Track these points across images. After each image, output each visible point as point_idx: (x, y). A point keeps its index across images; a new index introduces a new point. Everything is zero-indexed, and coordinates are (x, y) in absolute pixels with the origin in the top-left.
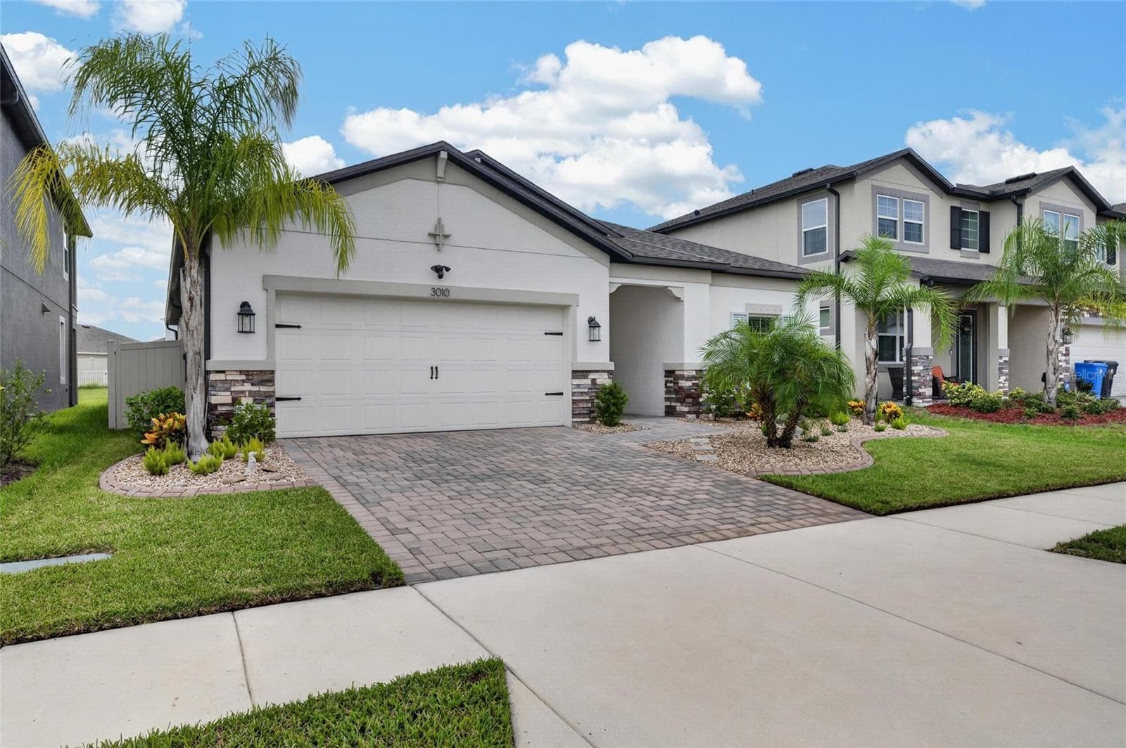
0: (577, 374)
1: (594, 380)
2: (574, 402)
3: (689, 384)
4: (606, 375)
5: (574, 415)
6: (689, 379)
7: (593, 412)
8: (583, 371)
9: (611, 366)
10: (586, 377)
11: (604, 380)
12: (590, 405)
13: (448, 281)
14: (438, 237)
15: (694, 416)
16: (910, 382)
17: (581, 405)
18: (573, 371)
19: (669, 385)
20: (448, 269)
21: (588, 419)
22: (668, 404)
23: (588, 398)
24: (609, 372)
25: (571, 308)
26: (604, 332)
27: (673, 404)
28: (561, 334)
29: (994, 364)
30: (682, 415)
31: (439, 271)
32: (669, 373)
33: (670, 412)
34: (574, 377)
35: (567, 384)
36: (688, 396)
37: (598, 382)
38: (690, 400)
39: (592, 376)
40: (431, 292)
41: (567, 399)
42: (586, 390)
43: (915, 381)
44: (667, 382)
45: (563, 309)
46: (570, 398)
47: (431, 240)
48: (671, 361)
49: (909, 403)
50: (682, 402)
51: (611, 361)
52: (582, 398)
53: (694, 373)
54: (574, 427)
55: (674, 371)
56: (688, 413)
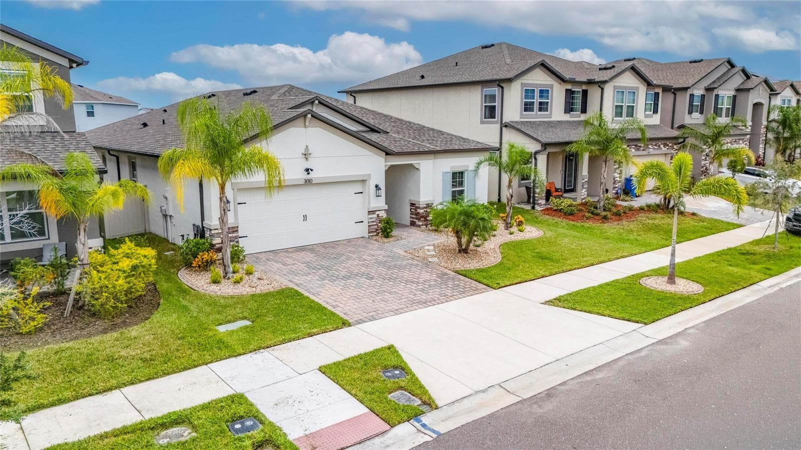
0: (370, 212)
1: (378, 215)
2: (369, 226)
3: (422, 211)
4: (383, 212)
5: (369, 233)
6: (423, 208)
7: (378, 230)
8: (373, 211)
9: (386, 207)
10: (374, 214)
11: (383, 215)
12: (376, 227)
13: (312, 175)
14: (306, 155)
15: (425, 226)
16: (534, 197)
17: (372, 227)
18: (369, 212)
19: (412, 210)
20: (312, 170)
21: (375, 234)
22: (412, 220)
23: (375, 223)
24: (385, 210)
25: (367, 181)
26: (383, 192)
27: (414, 220)
28: (362, 193)
29: (580, 182)
30: (419, 226)
31: (307, 170)
32: (412, 205)
33: (413, 224)
34: (369, 214)
35: (365, 218)
36: (422, 217)
37: (380, 215)
38: (422, 219)
39: (377, 213)
40: (304, 181)
41: (366, 224)
42: (374, 220)
43: (537, 197)
44: (411, 209)
45: (363, 181)
46: (367, 225)
47: (304, 156)
48: (414, 199)
49: (533, 208)
50: (419, 220)
51: (386, 204)
52: (373, 224)
53: (425, 206)
54: (369, 238)
55: (415, 204)
56: (422, 225)
